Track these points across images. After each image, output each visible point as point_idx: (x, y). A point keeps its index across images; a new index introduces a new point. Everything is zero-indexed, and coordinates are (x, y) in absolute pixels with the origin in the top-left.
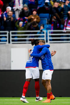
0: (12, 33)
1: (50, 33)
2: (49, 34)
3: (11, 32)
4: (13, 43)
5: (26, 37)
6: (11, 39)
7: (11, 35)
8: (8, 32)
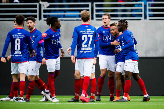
0: (97, 6)
1: (151, 5)
2: (148, 8)
3: (95, 4)
4: (97, 20)
5: (116, 11)
6: (95, 13)
7: (95, 8)
8: (90, 4)
